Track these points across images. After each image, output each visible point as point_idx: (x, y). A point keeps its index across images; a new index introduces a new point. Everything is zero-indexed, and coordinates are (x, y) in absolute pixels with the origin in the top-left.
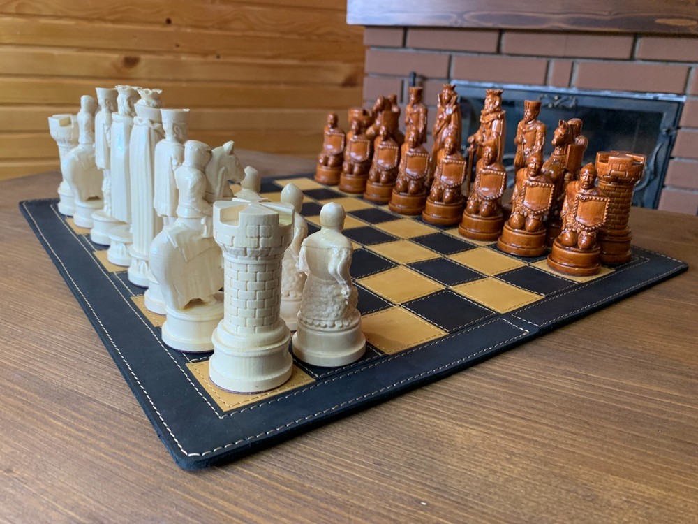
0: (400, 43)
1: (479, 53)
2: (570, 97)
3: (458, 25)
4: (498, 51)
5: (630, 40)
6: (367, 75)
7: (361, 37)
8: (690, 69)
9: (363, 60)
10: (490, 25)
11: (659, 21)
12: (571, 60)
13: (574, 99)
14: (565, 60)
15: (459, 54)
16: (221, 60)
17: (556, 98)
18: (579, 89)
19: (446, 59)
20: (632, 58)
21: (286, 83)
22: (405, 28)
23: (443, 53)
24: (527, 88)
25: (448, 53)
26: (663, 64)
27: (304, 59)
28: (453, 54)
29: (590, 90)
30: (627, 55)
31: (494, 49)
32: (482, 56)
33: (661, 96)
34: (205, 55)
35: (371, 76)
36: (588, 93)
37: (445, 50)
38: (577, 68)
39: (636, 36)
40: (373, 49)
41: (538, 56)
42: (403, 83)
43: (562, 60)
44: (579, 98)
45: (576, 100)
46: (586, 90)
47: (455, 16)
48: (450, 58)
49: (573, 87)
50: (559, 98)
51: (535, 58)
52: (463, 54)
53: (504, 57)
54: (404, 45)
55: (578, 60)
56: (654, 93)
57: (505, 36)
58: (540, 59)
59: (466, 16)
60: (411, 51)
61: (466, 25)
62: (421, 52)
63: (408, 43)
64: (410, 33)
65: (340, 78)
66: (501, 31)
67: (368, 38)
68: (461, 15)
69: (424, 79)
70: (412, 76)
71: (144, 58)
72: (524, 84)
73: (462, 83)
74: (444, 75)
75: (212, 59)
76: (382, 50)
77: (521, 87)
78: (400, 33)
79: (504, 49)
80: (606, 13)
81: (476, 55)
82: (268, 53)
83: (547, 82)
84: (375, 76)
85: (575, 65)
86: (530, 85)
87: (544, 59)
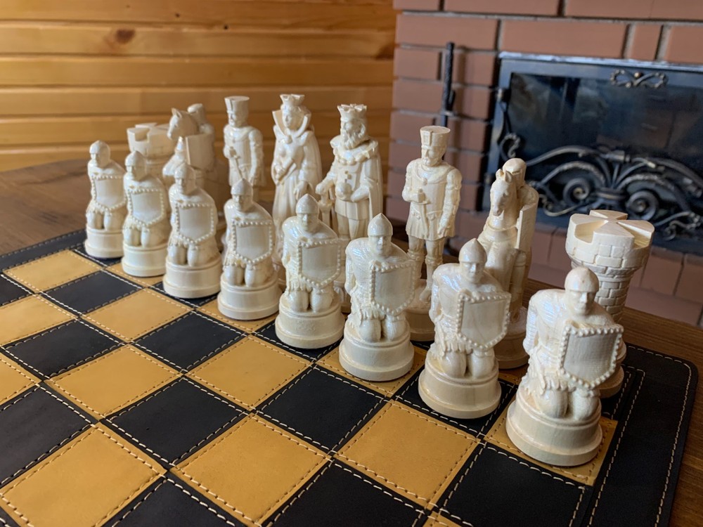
0: (436, 5)
1: (536, 16)
2: (657, 74)
4: (560, 13)
6: (398, 46)
9: (393, 28)
12: (660, 24)
13: (662, 77)
14: (651, 23)
15: (509, 18)
16: (229, 31)
17: (637, 75)
18: (670, 62)
19: (494, 25)
21: (307, 56)
23: (489, 17)
24: (599, 61)
25: (496, 17)
27: (330, 28)
28: (503, 18)
29: (687, 64)
31: (554, 11)
32: (539, 19)
34: (210, 25)
35: (403, 46)
37: (493, 14)
38: (668, 34)
40: (405, 13)
41: (614, 19)
42: (440, 55)
43: (647, 23)
44: (667, 74)
45: (665, 77)
46: (679, 64)
48: (499, 23)
49: (661, 60)
50: (641, 75)
51: (610, 22)
52: (516, 18)
53: (569, 20)
54: (441, 8)
55: (671, 24)
58: (616, 21)
60: (450, 15)
62: (463, 16)
63: (446, 7)
65: (374, 49)
69: (466, 50)
70: (450, 47)
71: (140, 30)
72: (594, 57)
73: (514, 55)
74: (490, 45)
75: (218, 30)
76: (416, 14)
77: (590, 60)
79: (567, 9)
81: (532, 19)
82: (286, 22)
83: (625, 54)
84: (409, 47)
85: (665, 29)
86: (602, 58)
87: (622, 22)
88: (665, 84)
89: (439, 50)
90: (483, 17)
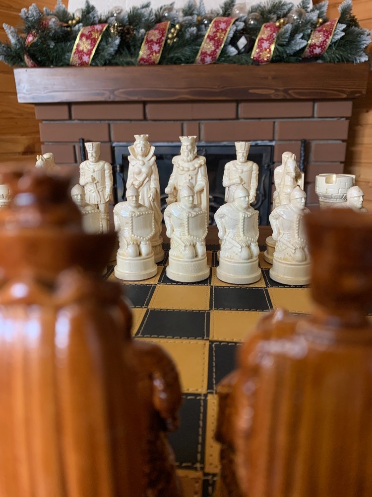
0: (66, 116)
1: (131, 120)
2: (201, 149)
3: (111, 99)
4: (145, 119)
5: (234, 105)
6: (43, 143)
7: (34, 114)
8: (274, 122)
9: (38, 132)
10: (135, 98)
11: (251, 91)
12: (198, 122)
13: (204, 150)
14: (193, 122)
15: (115, 122)
18: (206, 142)
19: (106, 127)
20: (237, 118)
22: (69, 104)
23: (102, 122)
24: (170, 144)
25: (107, 122)
26: (257, 121)
28: (111, 122)
29: (213, 142)
30: (234, 116)
31: (141, 117)
32: (133, 122)
33: (259, 143)
35: (45, 143)
36: (213, 144)
37: (105, 120)
38: (202, 127)
39: (238, 102)
40: (44, 122)
41: (174, 120)
42: (74, 147)
43: (191, 122)
44: (207, 148)
45: (206, 150)
46: (211, 142)
47: (108, 93)
48: (109, 125)
49: (202, 141)
51: (172, 122)
52: (119, 122)
53: (150, 122)
54: (70, 118)
55: (202, 122)
56: (255, 141)
57: (148, 107)
58: (176, 122)
59: (116, 92)
60: (76, 122)
61: (117, 99)
62: (85, 122)
63: (73, 117)
64: (73, 108)
65: (20, 148)
66: (145, 103)
67: (39, 113)
68: (112, 92)
70: (82, 141)
72: (168, 142)
73: (121, 144)
74: (106, 139)
76: (52, 122)
77: (166, 144)
78: (66, 108)
79: (148, 116)
80: (217, 87)
81: (129, 122)
84: (50, 144)
85: (201, 125)
86: (172, 142)
87: (179, 122)
88: (206, 153)
89: (73, 144)
90: (98, 122)
